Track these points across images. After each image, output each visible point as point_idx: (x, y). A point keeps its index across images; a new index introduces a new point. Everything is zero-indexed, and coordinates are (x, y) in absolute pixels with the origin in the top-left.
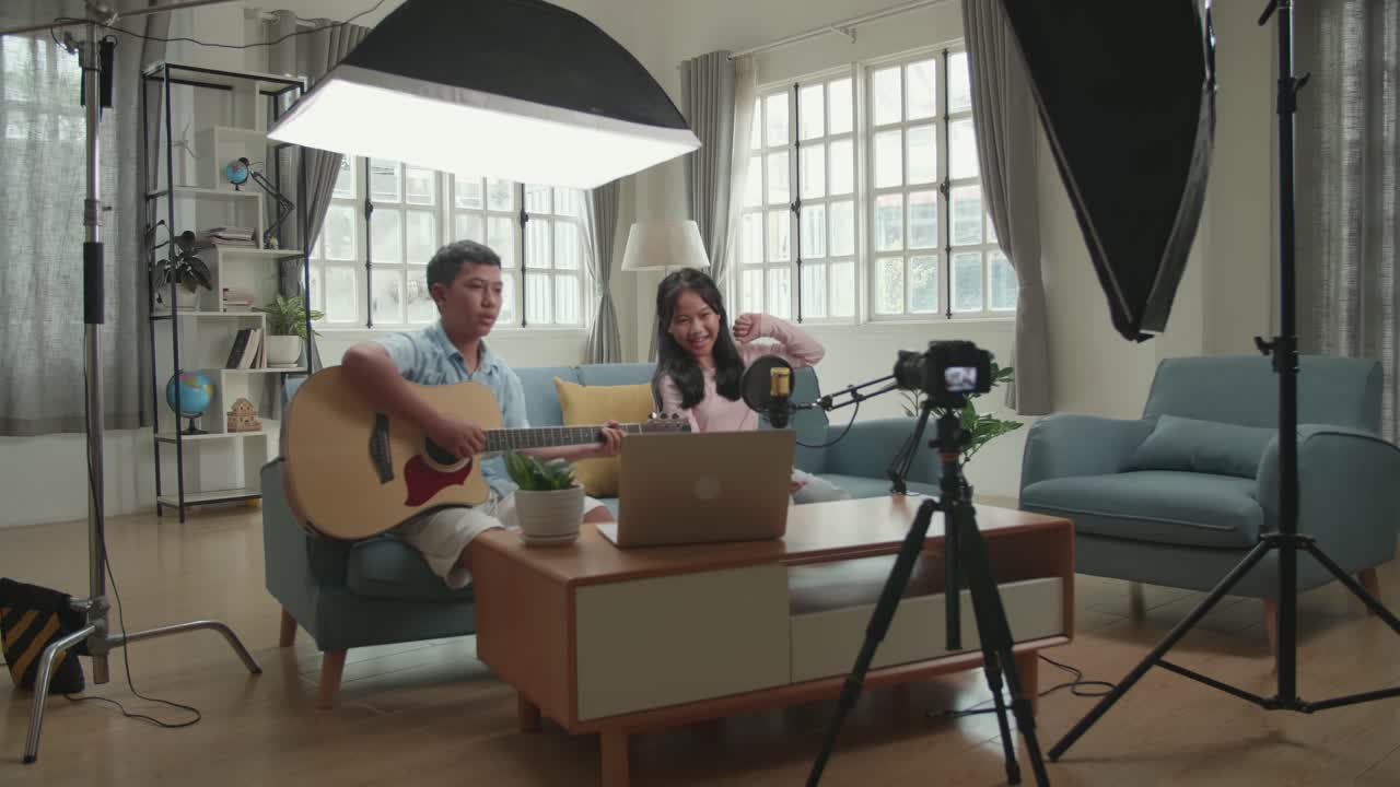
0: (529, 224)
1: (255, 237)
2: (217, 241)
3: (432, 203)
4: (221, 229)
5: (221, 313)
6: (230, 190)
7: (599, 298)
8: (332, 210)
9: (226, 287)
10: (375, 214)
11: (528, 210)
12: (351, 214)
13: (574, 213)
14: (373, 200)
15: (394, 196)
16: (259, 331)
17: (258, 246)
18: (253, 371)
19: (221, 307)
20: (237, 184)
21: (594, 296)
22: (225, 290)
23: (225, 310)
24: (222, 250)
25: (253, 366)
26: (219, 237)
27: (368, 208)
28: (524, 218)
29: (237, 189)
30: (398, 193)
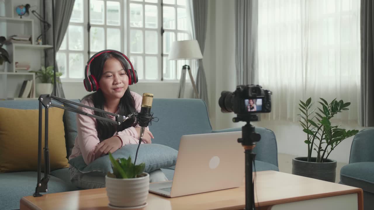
0: (164, 34)
1: (30, 39)
2: (13, 41)
3: (119, 24)
4: (15, 36)
5: (14, 73)
6: (18, 18)
7: (197, 68)
8: (70, 28)
9: (17, 61)
10: (92, 29)
11: (164, 28)
12: (81, 30)
13: (186, 29)
14: (91, 23)
15: (101, 22)
16: (31, 81)
17: (31, 43)
18: (29, 99)
19: (14, 70)
20: (21, 16)
21: (195, 67)
22: (16, 63)
23: (16, 72)
24: (15, 45)
25: (29, 97)
26: (14, 39)
27: (89, 27)
28: (162, 31)
29: (21, 18)
30: (103, 20)
